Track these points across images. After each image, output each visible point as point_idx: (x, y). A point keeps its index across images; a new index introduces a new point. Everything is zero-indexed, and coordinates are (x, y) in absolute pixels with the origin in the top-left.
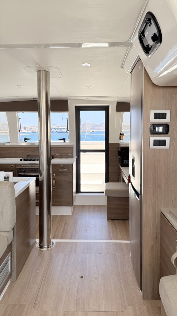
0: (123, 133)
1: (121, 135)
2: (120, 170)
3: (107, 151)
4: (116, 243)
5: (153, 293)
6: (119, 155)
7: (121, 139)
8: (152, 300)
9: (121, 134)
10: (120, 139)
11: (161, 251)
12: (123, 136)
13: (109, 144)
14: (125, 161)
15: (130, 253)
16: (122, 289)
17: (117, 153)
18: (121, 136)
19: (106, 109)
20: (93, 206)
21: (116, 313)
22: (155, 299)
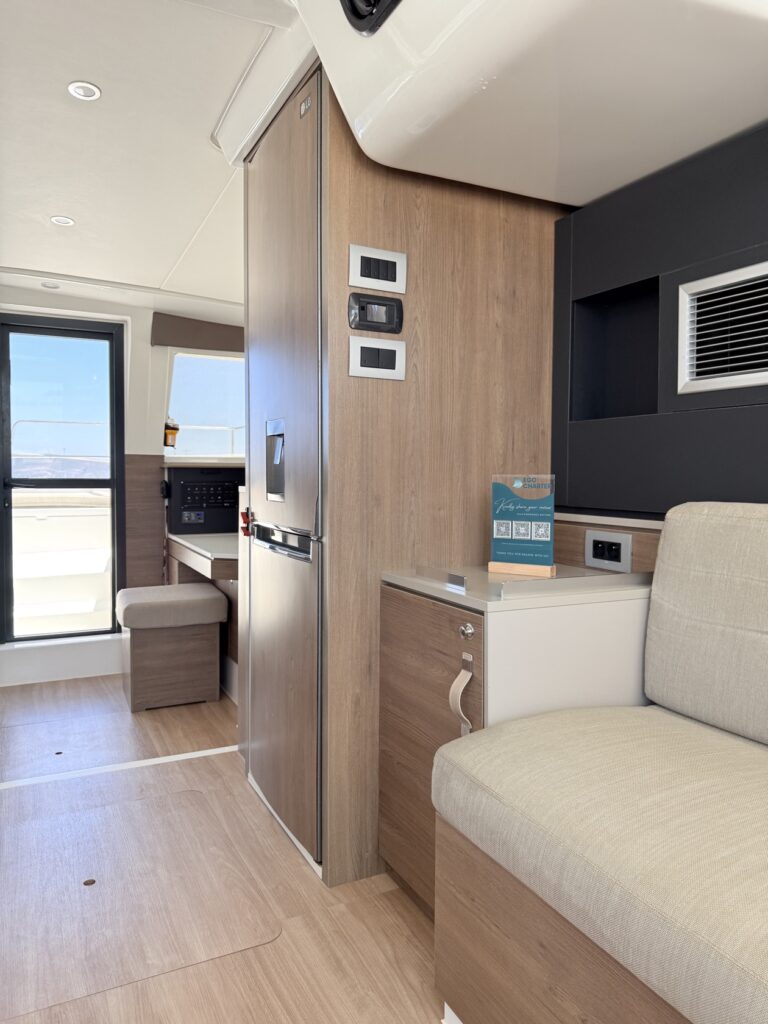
0: (175, 423)
1: (170, 429)
2: (168, 545)
3: (117, 483)
4: (189, 762)
5: (361, 856)
6: (165, 497)
7: (170, 442)
8: (356, 882)
9: (167, 427)
10: (166, 444)
11: (383, 710)
12: (174, 434)
13: (126, 460)
14: (186, 514)
15: (250, 775)
16: (252, 880)
17: (156, 491)
18: (168, 431)
19: (112, 333)
20: (67, 682)
21: (251, 950)
22: (367, 876)
